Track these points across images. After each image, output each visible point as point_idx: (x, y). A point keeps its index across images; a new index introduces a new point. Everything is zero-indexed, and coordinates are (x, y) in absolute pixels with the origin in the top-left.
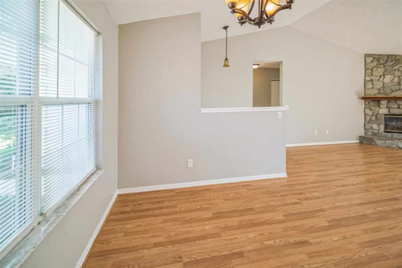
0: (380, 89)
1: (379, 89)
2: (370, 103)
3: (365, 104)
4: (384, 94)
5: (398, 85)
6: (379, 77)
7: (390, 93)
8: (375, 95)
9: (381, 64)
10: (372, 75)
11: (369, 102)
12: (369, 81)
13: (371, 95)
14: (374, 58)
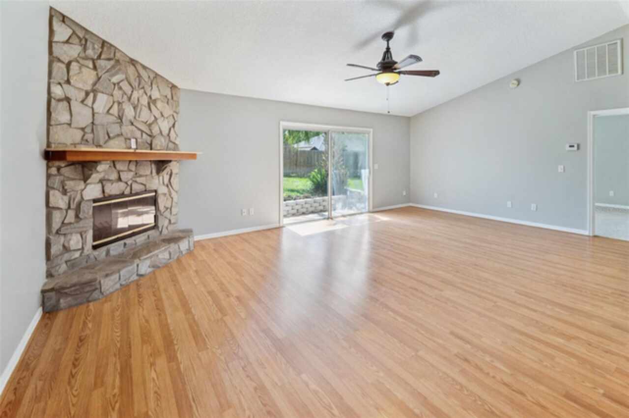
0: (86, 130)
1: (83, 129)
2: (63, 170)
3: (49, 176)
4: (93, 143)
5: (117, 123)
6: (83, 94)
7: (106, 142)
8: (75, 145)
9: (86, 58)
10: (68, 82)
11: (59, 169)
12: (59, 100)
13: (66, 145)
14: (74, 33)
